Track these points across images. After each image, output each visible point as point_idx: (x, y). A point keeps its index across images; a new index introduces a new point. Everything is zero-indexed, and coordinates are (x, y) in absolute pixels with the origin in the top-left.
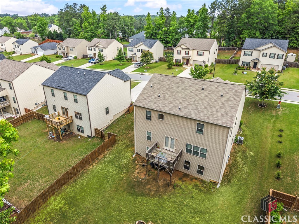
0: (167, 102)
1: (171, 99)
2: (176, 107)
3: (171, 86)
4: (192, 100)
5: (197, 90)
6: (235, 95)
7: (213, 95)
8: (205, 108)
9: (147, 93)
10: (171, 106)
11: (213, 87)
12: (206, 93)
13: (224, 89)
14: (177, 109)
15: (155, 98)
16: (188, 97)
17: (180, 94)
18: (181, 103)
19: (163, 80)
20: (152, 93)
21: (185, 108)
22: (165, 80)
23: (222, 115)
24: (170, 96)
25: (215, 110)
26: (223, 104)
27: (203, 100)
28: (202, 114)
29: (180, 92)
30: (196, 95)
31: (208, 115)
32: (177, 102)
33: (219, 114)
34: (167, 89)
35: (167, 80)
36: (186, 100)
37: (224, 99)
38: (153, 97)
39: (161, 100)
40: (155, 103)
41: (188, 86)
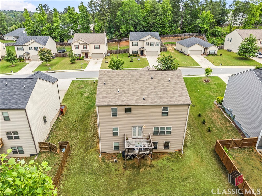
0: (129, 95)
1: (131, 92)
2: (140, 98)
3: (123, 80)
4: (150, 89)
5: (148, 80)
6: (178, 78)
7: (163, 82)
8: (164, 93)
9: (104, 91)
10: (135, 98)
11: (159, 75)
12: (156, 80)
13: (168, 75)
14: (142, 100)
15: (116, 94)
16: (145, 87)
17: (136, 86)
18: (141, 94)
19: (112, 76)
20: (109, 90)
21: (148, 97)
22: (115, 75)
23: (179, 96)
24: (128, 90)
25: (171, 93)
26: (174, 87)
27: (157, 87)
28: (165, 99)
29: (135, 85)
30: (149, 84)
31: (169, 99)
32: (138, 94)
33: (176, 96)
34: (122, 83)
35: (116, 75)
36: (145, 90)
37: (173, 83)
38: (113, 94)
39: (122, 95)
40: (118, 99)
41: (138, 77)
